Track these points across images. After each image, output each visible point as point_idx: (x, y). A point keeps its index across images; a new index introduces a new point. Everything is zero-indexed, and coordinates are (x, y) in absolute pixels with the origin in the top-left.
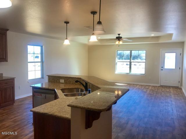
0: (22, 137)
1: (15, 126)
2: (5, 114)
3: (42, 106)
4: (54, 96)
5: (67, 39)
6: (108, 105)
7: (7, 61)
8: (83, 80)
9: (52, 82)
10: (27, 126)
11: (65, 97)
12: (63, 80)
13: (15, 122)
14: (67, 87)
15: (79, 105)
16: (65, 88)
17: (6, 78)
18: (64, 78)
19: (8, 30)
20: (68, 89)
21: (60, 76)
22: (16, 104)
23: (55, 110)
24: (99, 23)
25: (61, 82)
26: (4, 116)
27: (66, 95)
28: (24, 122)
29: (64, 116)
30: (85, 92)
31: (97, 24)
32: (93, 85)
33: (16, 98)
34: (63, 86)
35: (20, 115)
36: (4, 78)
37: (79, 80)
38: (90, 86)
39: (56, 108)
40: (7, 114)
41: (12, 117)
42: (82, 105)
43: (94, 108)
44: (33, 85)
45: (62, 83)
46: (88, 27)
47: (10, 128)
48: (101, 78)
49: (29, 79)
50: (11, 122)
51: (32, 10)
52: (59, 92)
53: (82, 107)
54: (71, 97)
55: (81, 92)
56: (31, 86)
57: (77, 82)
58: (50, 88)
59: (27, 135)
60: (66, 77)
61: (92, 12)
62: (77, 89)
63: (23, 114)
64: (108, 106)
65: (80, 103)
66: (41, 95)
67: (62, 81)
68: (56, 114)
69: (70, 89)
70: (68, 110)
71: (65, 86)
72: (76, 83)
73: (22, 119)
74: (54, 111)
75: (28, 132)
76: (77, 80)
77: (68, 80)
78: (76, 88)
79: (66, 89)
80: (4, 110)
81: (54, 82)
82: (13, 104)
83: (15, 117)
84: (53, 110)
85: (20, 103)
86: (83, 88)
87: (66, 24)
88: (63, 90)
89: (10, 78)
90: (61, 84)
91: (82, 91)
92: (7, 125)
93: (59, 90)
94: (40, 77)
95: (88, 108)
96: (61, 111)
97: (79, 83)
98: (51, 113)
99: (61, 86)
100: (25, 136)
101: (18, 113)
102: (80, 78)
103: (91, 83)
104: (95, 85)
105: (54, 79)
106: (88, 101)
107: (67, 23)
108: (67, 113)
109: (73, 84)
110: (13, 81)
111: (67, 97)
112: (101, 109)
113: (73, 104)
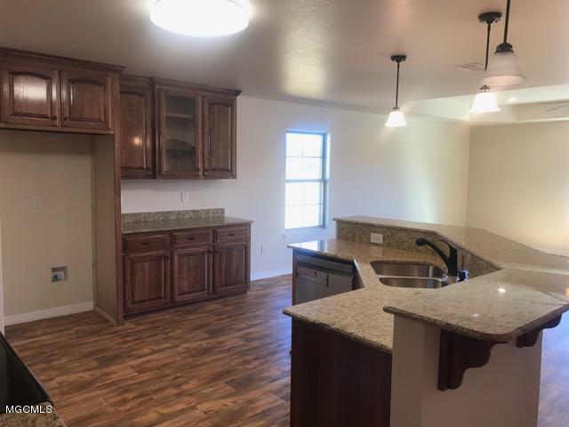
0: (264, 382)
1: (247, 350)
2: (225, 316)
3: (315, 302)
4: (350, 279)
5: (396, 108)
6: (520, 326)
7: (234, 177)
8: (444, 241)
9: (347, 239)
10: (276, 357)
11: (381, 286)
12: (381, 236)
13: (248, 339)
14: (391, 258)
15: (419, 312)
16: (385, 259)
17: (232, 222)
18: (385, 229)
19: (238, 93)
20: (394, 263)
21: (371, 222)
22: (252, 293)
23: (350, 319)
24: (505, 48)
25: (372, 241)
26: (223, 319)
27: (385, 281)
28: (270, 344)
29: (374, 339)
30: (446, 278)
31: (497, 51)
32: (478, 258)
33: (254, 277)
34: (378, 254)
35: (260, 324)
36: (226, 222)
37: (429, 239)
38: (466, 261)
39: (353, 313)
40: (230, 317)
41: (242, 325)
42: (429, 314)
43: (467, 327)
44: (297, 245)
45: (376, 245)
46: (471, 66)
47: (235, 354)
48: (517, 241)
49: (286, 227)
50: (239, 338)
51: (298, 32)
52: (365, 271)
53: (429, 319)
54: (399, 288)
55: (434, 276)
56: (289, 247)
57: (421, 242)
58: (340, 256)
59: (274, 380)
60: (389, 228)
61: (484, 14)
62: (423, 268)
63: (267, 322)
64: (519, 328)
65: (425, 307)
66: (315, 273)
67: (377, 238)
68: (352, 331)
69: (401, 263)
70: (387, 323)
71: (384, 254)
72: (419, 248)
73: (266, 336)
74: (346, 322)
75: (278, 373)
76: (423, 236)
77: (396, 235)
78: (418, 264)
79: (387, 262)
80: (225, 305)
81: (354, 240)
82: (245, 292)
83: (250, 326)
84: (344, 319)
85: (261, 292)
86: (443, 266)
87: (395, 63)
88: (377, 266)
89: (239, 222)
90: (372, 248)
91: (438, 273)
92: (229, 344)
93: (366, 263)
94: (317, 224)
95: (448, 324)
96: (367, 325)
97: (431, 248)
98: (336, 326)
99: (372, 253)
100: (271, 382)
101: (255, 316)
102: (434, 234)
103: (468, 252)
104: (482, 260)
105: (352, 231)
106: (452, 304)
107: (399, 58)
108: (381, 333)
109: (409, 248)
110: (246, 230)
111: (389, 287)
112: (494, 333)
113: (400, 307)
